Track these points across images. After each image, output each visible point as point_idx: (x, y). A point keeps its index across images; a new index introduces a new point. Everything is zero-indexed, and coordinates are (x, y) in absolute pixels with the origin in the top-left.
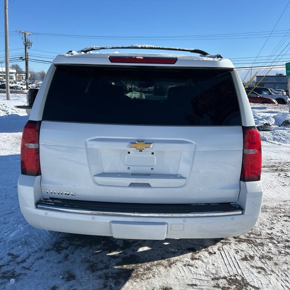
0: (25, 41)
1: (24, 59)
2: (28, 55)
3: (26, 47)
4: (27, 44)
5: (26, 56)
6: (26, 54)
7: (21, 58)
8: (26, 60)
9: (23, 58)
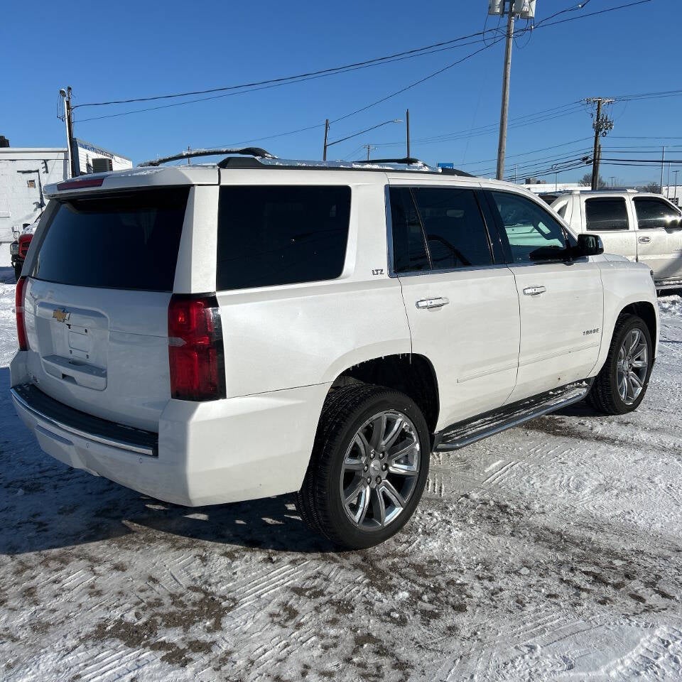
0: (598, 119)
1: (590, 162)
2: (599, 152)
3: (597, 133)
4: (600, 127)
5: (595, 154)
6: (597, 149)
7: (584, 159)
8: (594, 164)
9: (589, 159)
